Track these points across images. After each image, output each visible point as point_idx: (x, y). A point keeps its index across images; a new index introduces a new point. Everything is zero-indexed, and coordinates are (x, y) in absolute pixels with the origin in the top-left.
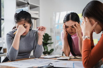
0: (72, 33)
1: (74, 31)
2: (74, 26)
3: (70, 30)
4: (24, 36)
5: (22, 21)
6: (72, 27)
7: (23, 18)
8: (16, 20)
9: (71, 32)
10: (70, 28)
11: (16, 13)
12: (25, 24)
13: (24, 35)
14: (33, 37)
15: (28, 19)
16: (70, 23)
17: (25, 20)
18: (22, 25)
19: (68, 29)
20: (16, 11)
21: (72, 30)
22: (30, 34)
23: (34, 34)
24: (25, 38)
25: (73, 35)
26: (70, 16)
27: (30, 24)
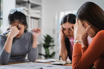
0: (70, 36)
1: (71, 34)
2: (71, 29)
3: (67, 33)
4: (19, 39)
5: (16, 22)
6: (70, 29)
7: (17, 19)
8: (9, 21)
9: (68, 35)
10: (67, 30)
11: (10, 14)
12: (18, 26)
13: (18, 37)
14: (28, 39)
15: (22, 21)
16: (68, 25)
17: (19, 21)
18: (16, 27)
19: (65, 32)
20: (10, 12)
21: (69, 32)
22: (25, 36)
23: (29, 36)
24: (19, 40)
25: (71, 38)
26: (68, 17)
27: (25, 26)
